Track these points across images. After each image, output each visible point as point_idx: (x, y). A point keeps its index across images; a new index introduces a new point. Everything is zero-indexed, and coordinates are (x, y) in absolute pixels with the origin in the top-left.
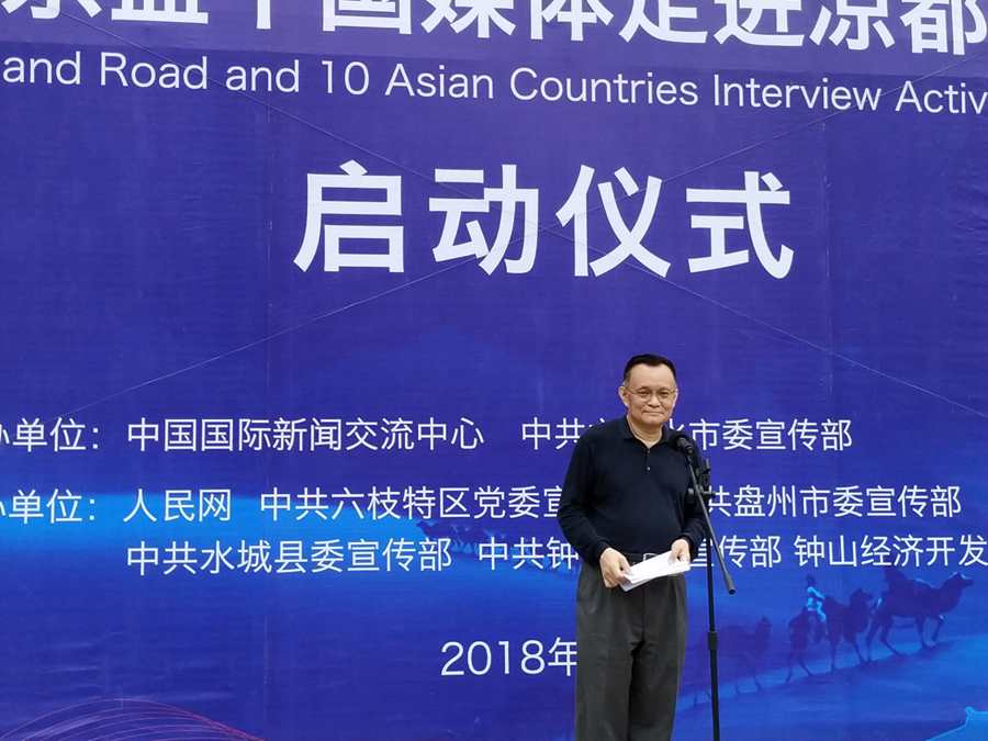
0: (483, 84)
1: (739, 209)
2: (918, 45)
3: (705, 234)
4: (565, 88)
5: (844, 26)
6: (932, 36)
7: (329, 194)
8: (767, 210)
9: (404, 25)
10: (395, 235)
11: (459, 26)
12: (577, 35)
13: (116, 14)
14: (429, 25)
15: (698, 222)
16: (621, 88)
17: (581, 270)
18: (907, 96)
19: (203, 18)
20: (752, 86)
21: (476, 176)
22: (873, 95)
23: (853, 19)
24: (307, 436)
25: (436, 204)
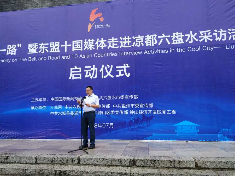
0: (91, 56)
1: (123, 69)
2: (147, 45)
3: (118, 72)
4: (101, 55)
5: (137, 44)
6: (149, 44)
7: (73, 70)
8: (126, 68)
9: (82, 50)
10: (80, 75)
11: (88, 49)
12: (102, 49)
13: (50, 52)
14: (85, 49)
15: (117, 71)
16: (108, 55)
17: (102, 77)
18: (146, 52)
19: (59, 51)
20: (125, 53)
21: (90, 67)
22: (141, 52)
23: (138, 43)
24: (70, 99)
25: (85, 71)
